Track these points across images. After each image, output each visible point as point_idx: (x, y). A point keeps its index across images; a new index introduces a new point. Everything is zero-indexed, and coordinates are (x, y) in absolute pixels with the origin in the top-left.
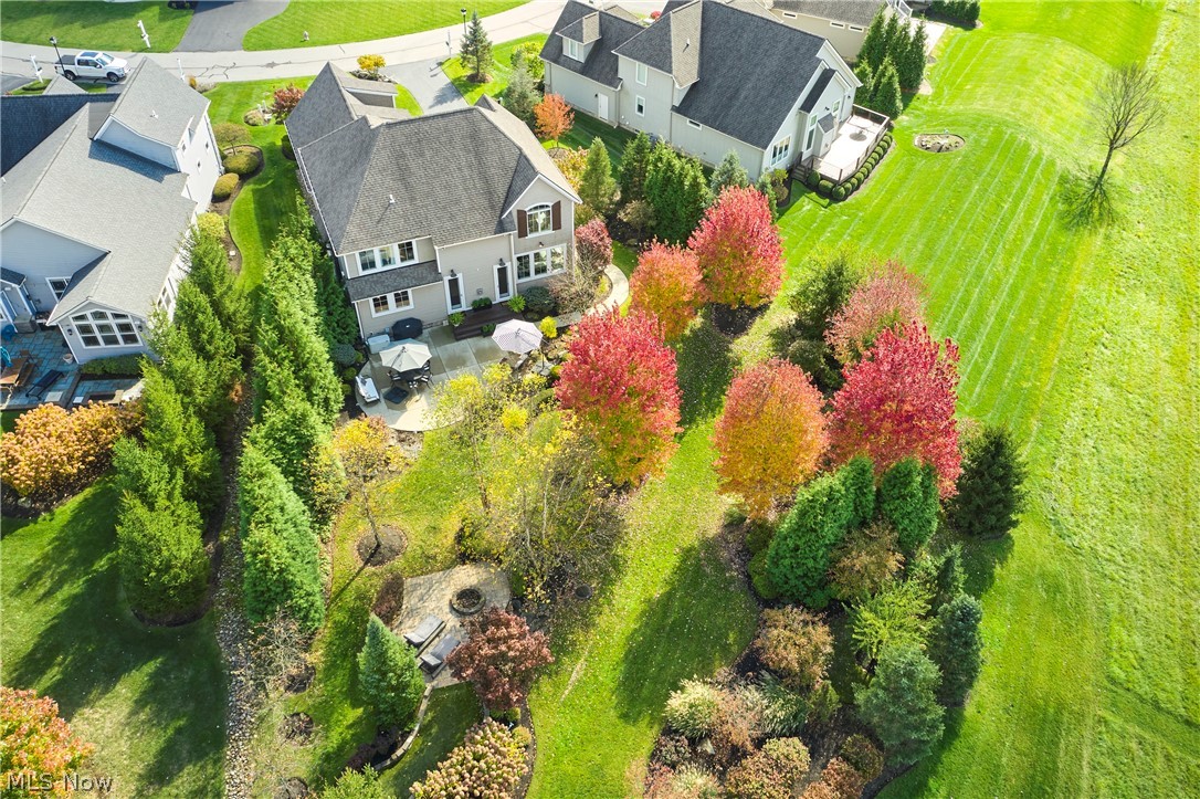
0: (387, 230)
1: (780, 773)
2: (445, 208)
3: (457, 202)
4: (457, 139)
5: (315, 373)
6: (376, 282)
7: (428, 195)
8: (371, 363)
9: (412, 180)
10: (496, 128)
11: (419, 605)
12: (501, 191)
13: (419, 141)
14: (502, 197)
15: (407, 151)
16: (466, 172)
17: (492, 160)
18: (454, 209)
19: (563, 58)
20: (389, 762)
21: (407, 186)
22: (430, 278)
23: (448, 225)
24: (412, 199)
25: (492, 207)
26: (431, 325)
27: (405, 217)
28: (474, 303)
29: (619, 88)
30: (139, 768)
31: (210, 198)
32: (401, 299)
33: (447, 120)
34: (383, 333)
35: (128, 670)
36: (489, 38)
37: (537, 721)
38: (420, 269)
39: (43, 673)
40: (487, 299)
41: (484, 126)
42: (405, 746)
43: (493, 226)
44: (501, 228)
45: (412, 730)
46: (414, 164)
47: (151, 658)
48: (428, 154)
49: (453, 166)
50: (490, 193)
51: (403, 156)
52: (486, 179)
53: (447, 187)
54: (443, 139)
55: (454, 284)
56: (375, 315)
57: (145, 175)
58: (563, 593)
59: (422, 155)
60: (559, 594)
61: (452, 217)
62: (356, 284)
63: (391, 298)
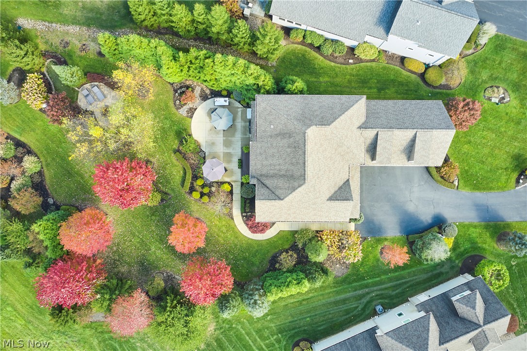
2: (265, 151)
3: (266, 159)
4: (292, 168)
7: (272, 145)
8: (241, 108)
9: (279, 138)
10: (294, 190)
12: (267, 182)
13: (295, 147)
14: (264, 182)
15: (291, 140)
16: (278, 167)
17: (280, 183)
18: (264, 156)
21: (277, 135)
24: (271, 136)
25: (261, 175)
33: (302, 165)
41: (296, 184)
43: (254, 173)
44: (252, 177)
46: (285, 142)
48: (289, 150)
49: (281, 161)
50: (267, 176)
51: (290, 137)
52: (273, 176)
53: (273, 156)
54: (294, 160)
59: (289, 147)
61: (261, 154)
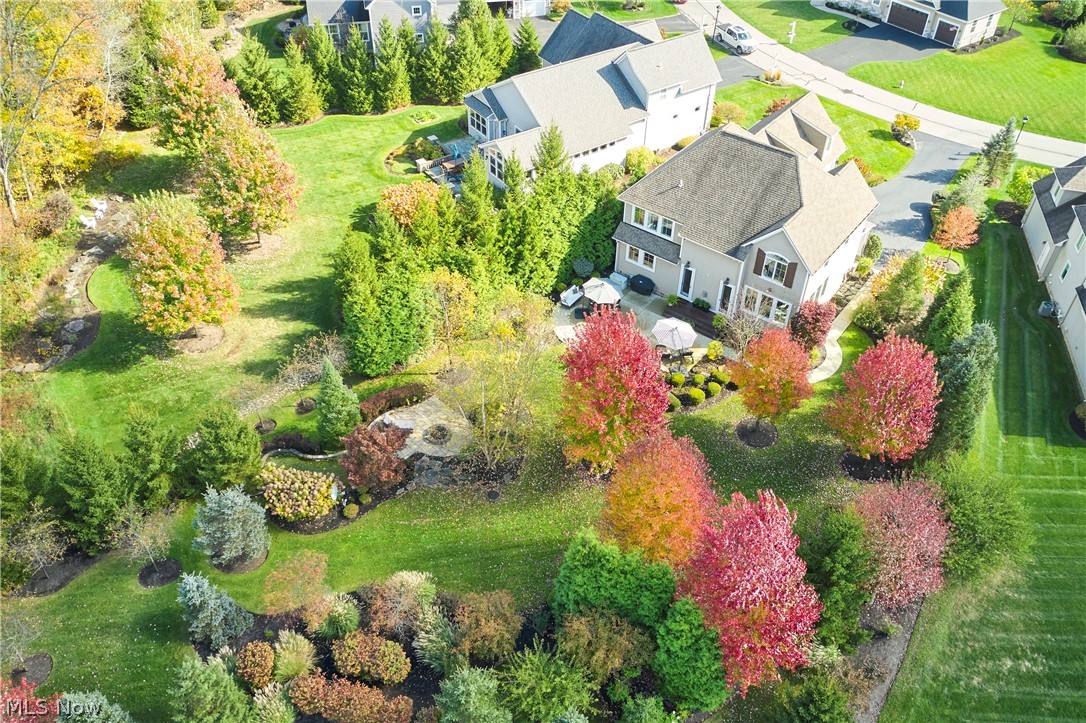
0: (660, 203)
1: (370, 657)
2: (710, 212)
3: (721, 214)
4: (762, 170)
5: (527, 253)
6: (636, 235)
7: (706, 196)
9: (705, 179)
10: (798, 179)
11: (420, 413)
12: (759, 227)
13: (734, 156)
14: (756, 232)
15: (721, 158)
16: (747, 198)
17: (773, 201)
18: (715, 218)
19: (1047, 194)
20: (301, 455)
21: (699, 181)
22: (671, 257)
23: (701, 226)
24: (694, 193)
25: (742, 233)
26: (662, 295)
27: (679, 202)
28: (697, 300)
29: (1060, 244)
30: (250, 359)
31: (673, 144)
32: (649, 259)
33: (768, 152)
34: (625, 275)
35: (304, 320)
36: (1017, 150)
37: (368, 516)
38: (670, 246)
39: (284, 292)
40: (708, 304)
41: (790, 172)
42: (314, 457)
43: (730, 247)
44: (735, 252)
45: (326, 454)
46: (716, 169)
47: (317, 324)
48: (732, 168)
49: (741, 188)
50: (749, 223)
51: (714, 160)
52: (756, 211)
53: (724, 199)
54: (753, 165)
55: (688, 274)
56: (627, 259)
57: (620, 99)
58: (484, 484)
59: (727, 167)
60: (482, 482)
61: (708, 223)
62: (625, 228)
63: (642, 253)
